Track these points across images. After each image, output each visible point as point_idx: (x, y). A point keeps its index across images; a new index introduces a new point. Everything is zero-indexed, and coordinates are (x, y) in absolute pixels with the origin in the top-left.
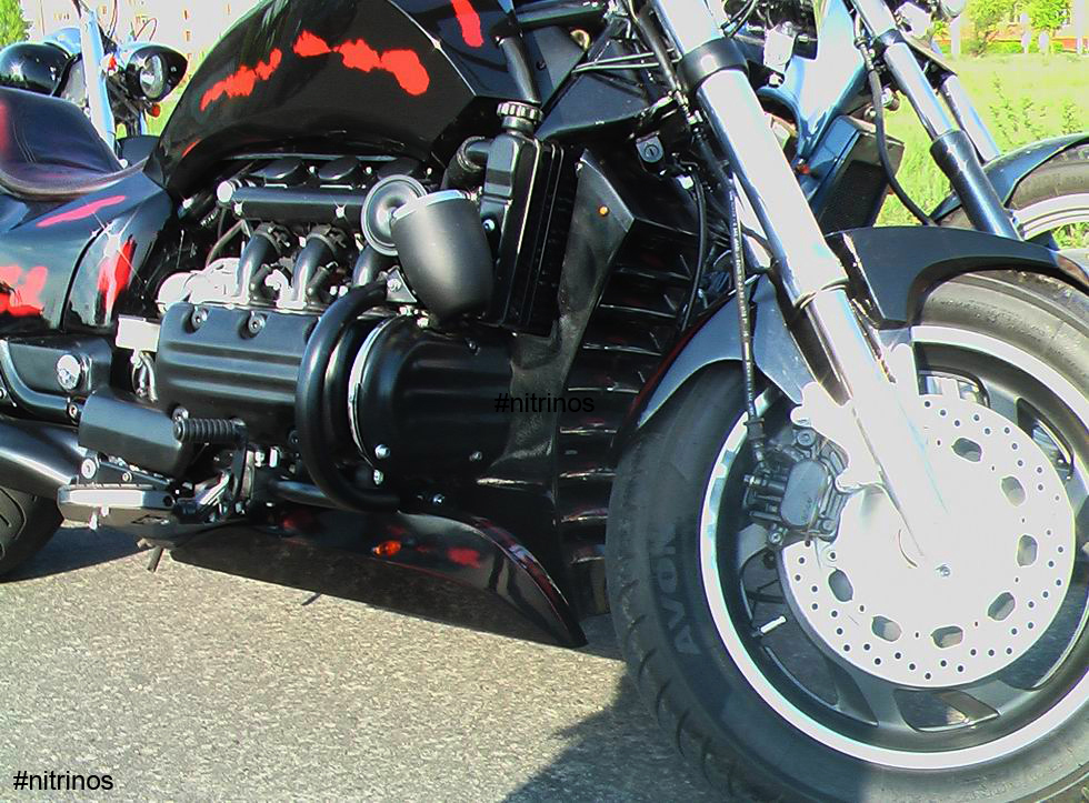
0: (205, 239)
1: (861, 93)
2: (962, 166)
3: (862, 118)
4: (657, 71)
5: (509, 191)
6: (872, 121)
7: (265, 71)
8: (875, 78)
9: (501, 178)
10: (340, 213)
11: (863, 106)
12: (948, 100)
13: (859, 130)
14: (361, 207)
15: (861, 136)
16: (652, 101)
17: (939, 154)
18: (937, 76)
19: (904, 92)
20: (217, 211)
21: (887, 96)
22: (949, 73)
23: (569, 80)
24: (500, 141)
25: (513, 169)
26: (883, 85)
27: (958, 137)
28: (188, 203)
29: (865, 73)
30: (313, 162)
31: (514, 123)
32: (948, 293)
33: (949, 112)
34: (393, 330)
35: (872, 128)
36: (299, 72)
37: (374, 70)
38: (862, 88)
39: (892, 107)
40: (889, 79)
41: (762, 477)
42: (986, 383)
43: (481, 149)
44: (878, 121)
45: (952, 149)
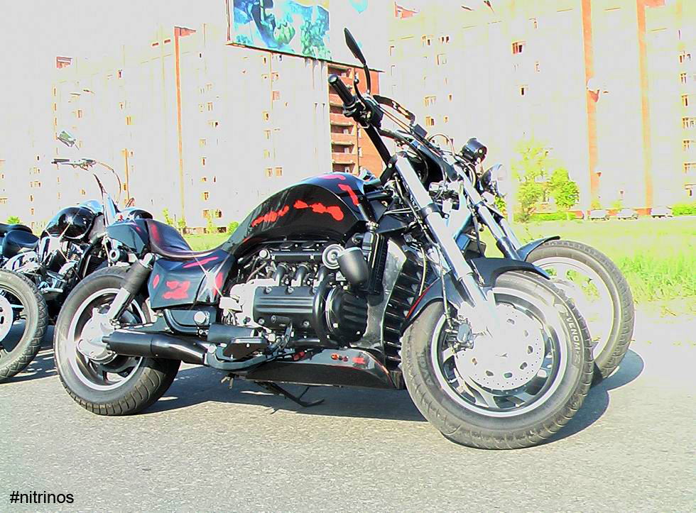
0: (247, 273)
1: (470, 225)
2: (507, 249)
3: (470, 234)
4: (412, 214)
5: (371, 248)
6: (474, 235)
7: (281, 213)
8: (475, 219)
9: (368, 245)
10: (312, 257)
11: (471, 230)
12: (502, 227)
13: (469, 238)
14: (322, 256)
15: (471, 241)
16: (409, 223)
17: (499, 245)
18: (498, 218)
19: (486, 225)
20: (251, 263)
21: (480, 226)
22: (502, 217)
23: (383, 217)
24: (367, 234)
25: (371, 242)
26: (478, 221)
27: (506, 239)
28: (241, 259)
29: (472, 217)
30: (296, 243)
31: (371, 228)
32: (502, 278)
33: (502, 231)
34: (337, 290)
35: (475, 238)
36: (295, 214)
37: (324, 213)
38: (470, 223)
39: (481, 230)
40: (480, 220)
41: (450, 329)
42: (516, 305)
43: (361, 237)
44: (477, 235)
45: (504, 243)
